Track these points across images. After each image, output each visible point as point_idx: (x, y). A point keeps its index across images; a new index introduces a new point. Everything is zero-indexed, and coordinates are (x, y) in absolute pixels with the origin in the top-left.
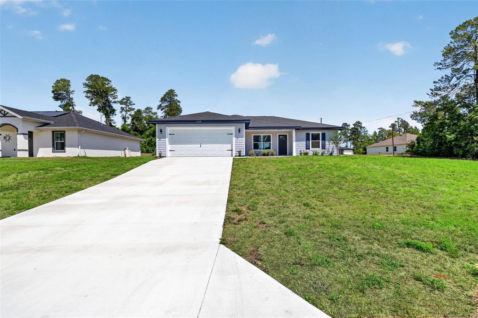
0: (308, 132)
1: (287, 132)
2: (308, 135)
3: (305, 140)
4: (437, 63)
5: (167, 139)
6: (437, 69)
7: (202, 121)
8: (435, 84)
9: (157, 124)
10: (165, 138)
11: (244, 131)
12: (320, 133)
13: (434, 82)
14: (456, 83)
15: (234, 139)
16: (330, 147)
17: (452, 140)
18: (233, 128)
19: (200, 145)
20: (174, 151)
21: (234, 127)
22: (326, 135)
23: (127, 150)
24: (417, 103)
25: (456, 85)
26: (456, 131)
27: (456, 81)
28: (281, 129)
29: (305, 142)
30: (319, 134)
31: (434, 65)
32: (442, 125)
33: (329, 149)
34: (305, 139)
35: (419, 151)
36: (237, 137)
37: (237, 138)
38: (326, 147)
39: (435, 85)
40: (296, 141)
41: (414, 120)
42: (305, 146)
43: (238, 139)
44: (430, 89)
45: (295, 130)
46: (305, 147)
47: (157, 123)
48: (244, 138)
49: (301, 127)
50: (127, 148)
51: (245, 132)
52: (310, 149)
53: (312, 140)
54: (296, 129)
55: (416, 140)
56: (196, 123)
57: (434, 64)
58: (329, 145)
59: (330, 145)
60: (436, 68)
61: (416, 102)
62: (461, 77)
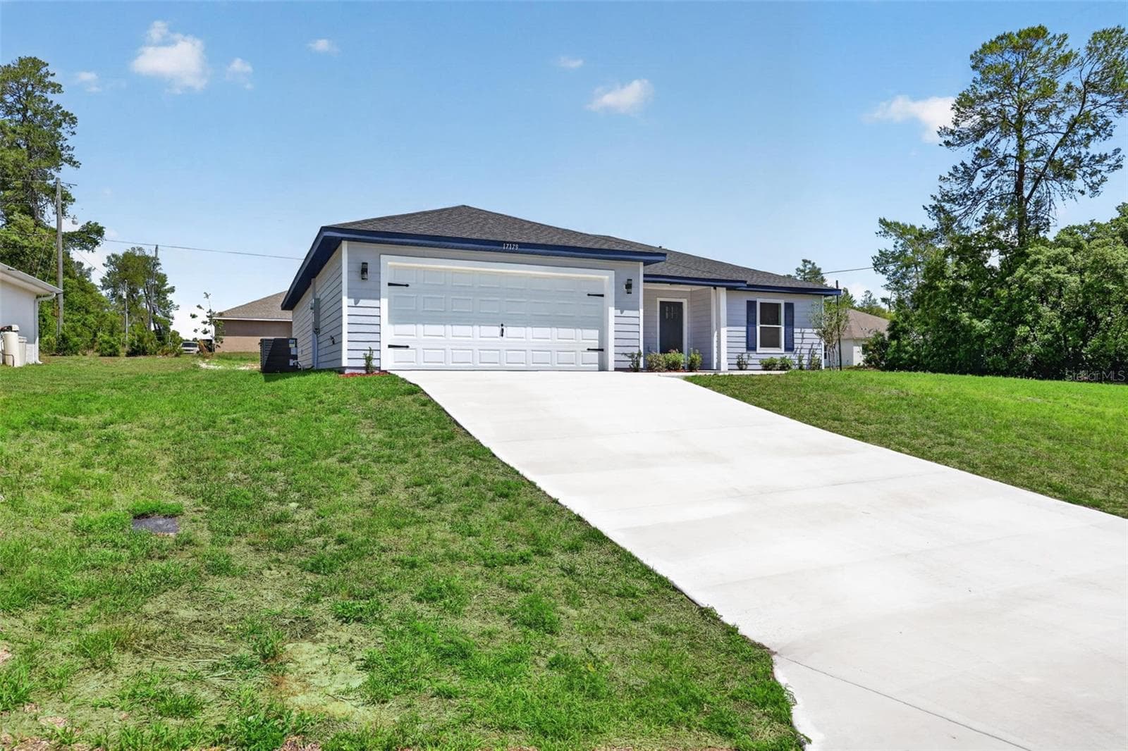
0: (751, 297)
1: (683, 294)
2: (751, 305)
3: (745, 323)
4: (945, 128)
5: (384, 303)
6: (943, 144)
7: (521, 245)
8: (941, 183)
9: (345, 245)
10: (379, 299)
11: (640, 287)
12: (781, 301)
13: (942, 179)
14: (984, 186)
15: (612, 312)
16: (805, 346)
17: (986, 333)
18: (607, 277)
19: (498, 330)
20: (407, 347)
21: (613, 272)
22: (796, 310)
23: (16, 334)
24: (888, 226)
25: (981, 193)
26: (990, 311)
27: (984, 182)
28: (680, 283)
29: (744, 329)
30: (778, 305)
31: (939, 132)
32: (957, 291)
33: (802, 350)
34: (745, 319)
35: (902, 359)
36: (620, 306)
37: (619, 311)
38: (796, 346)
39: (941, 187)
40: (728, 325)
41: (881, 274)
42: (744, 340)
43: (622, 313)
44: (932, 196)
45: (725, 289)
46: (744, 345)
47: (348, 239)
48: (642, 311)
49: (745, 282)
50: (15, 327)
51: (644, 290)
52: (758, 351)
53: (761, 324)
54: (729, 288)
55: (887, 330)
56: (500, 251)
57: (939, 130)
58: (803, 338)
59: (805, 341)
60: (941, 140)
61: (882, 222)
62: (994, 172)
